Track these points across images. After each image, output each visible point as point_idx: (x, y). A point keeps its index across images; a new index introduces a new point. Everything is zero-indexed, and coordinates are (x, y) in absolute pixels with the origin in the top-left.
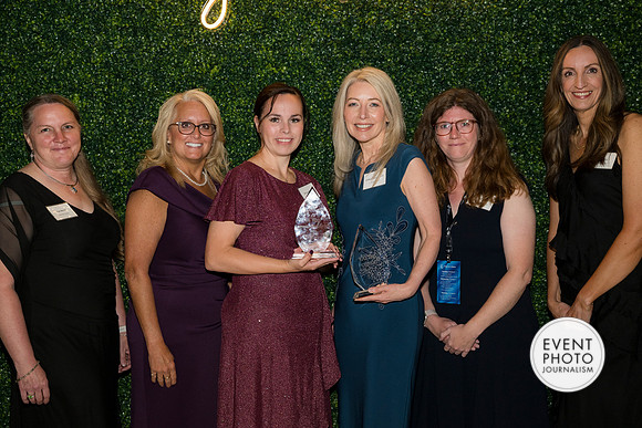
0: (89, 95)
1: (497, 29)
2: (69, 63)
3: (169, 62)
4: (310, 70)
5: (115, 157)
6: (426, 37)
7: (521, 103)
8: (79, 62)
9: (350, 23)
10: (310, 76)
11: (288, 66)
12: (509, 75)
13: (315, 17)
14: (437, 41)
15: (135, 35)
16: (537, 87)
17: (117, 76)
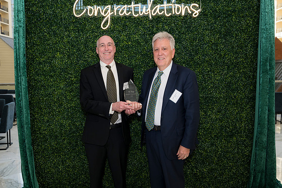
0: (63, 53)
1: (203, 30)
2: (56, 42)
3: (90, 41)
4: (139, 43)
5: (71, 74)
6: (179, 32)
7: (212, 55)
8: (59, 42)
9: (153, 27)
10: (139, 45)
11: (131, 42)
12: (208, 46)
13: (140, 25)
14: (183, 33)
15: (79, 32)
16: (217, 50)
17: (72, 46)
